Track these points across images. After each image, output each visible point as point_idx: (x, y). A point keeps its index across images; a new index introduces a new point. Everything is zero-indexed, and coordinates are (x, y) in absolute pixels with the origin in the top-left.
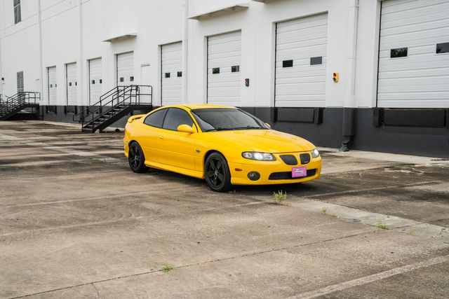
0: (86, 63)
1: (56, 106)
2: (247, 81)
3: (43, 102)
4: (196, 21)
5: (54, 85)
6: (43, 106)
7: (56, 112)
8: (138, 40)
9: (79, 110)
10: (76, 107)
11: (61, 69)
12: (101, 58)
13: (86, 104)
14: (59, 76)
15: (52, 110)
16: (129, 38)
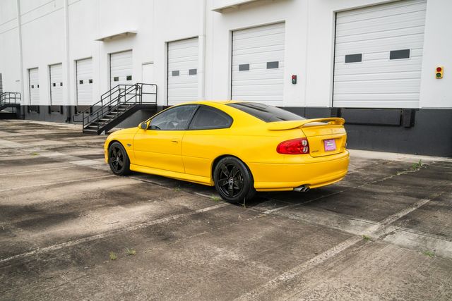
0: (72, 64)
1: (39, 106)
2: (294, 78)
3: (25, 102)
4: (219, 14)
5: (36, 86)
6: (24, 106)
7: (39, 112)
8: (139, 37)
9: (65, 110)
10: (62, 107)
11: (44, 70)
12: (91, 58)
13: (73, 103)
14: (41, 77)
15: (34, 110)
16: (128, 35)
